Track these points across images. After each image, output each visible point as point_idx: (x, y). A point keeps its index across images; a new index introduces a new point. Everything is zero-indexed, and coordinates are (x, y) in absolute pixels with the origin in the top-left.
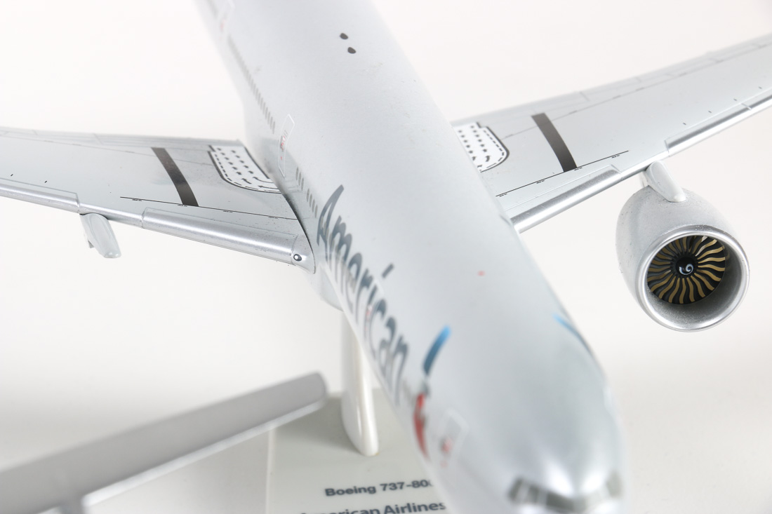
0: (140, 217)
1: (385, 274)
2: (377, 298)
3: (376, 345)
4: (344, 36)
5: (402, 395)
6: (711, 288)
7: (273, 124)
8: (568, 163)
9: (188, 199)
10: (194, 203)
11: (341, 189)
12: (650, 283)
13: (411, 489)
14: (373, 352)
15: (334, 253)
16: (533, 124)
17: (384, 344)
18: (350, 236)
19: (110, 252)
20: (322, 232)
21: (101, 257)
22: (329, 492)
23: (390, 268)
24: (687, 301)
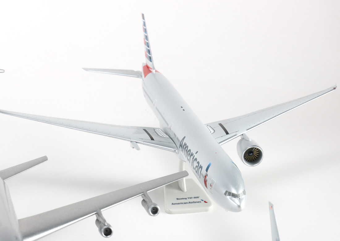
0: (143, 142)
1: (196, 153)
2: (195, 158)
3: (195, 167)
4: (182, 107)
5: (201, 176)
6: (256, 158)
7: (168, 125)
8: (227, 133)
9: (152, 139)
10: (153, 140)
11: (185, 137)
12: (244, 157)
13: (194, 199)
14: (194, 168)
15: (184, 150)
16: (219, 125)
17: (196, 166)
18: (188, 146)
19: (138, 149)
20: (181, 146)
21: (136, 150)
22: (177, 199)
23: (197, 152)
24: (251, 161)
